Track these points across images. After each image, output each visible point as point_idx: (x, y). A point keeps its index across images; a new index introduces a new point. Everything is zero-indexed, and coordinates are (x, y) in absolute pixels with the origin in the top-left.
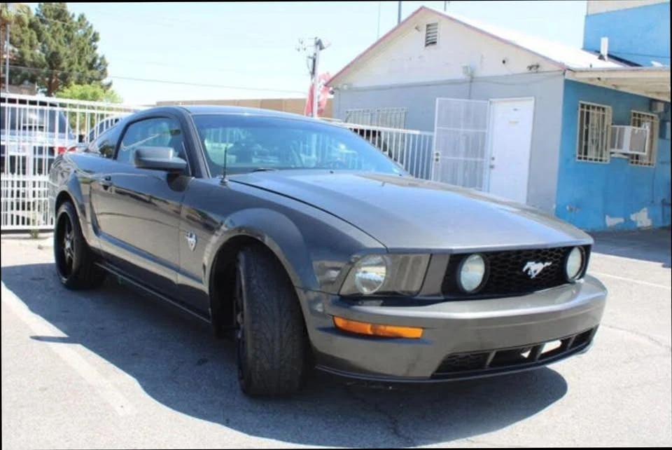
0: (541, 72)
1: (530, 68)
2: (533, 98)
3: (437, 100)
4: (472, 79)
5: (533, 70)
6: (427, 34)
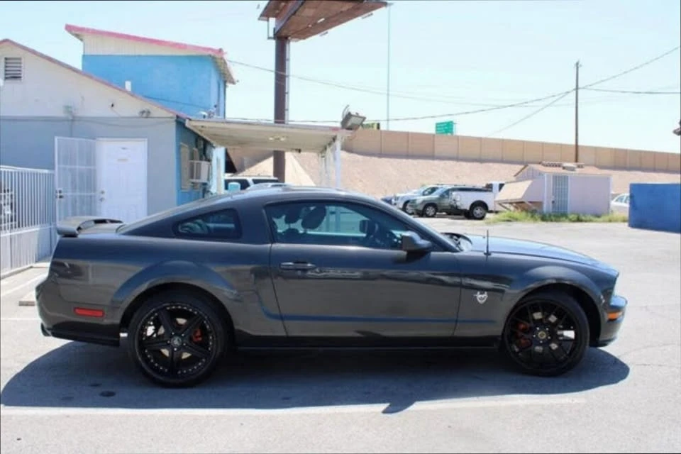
0: (152, 117)
1: (143, 112)
2: (146, 139)
3: (56, 139)
4: (74, 119)
5: (145, 115)
6: (6, 67)
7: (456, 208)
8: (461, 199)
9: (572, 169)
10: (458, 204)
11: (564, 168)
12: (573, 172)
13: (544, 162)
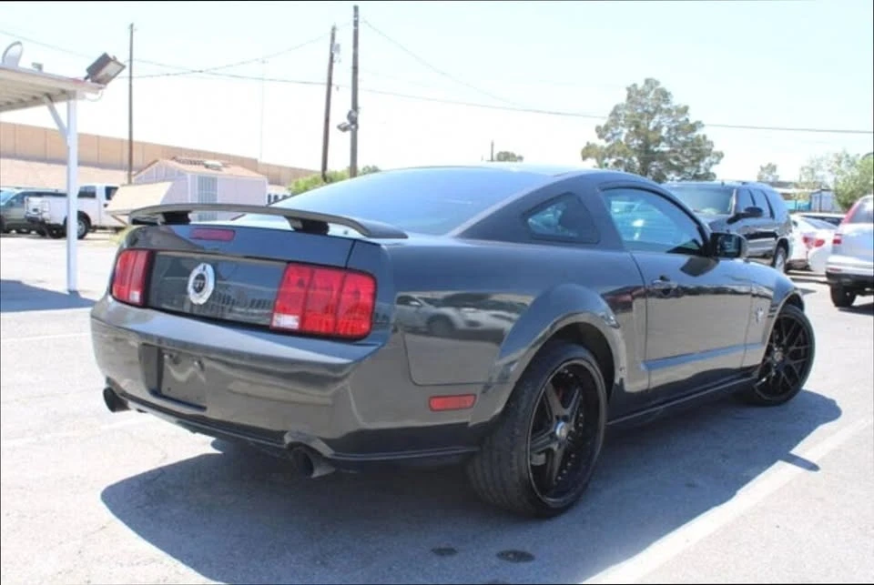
7: (43, 222)
8: (50, 208)
9: (218, 168)
10: (45, 215)
11: (207, 166)
12: (220, 173)
13: (179, 158)
